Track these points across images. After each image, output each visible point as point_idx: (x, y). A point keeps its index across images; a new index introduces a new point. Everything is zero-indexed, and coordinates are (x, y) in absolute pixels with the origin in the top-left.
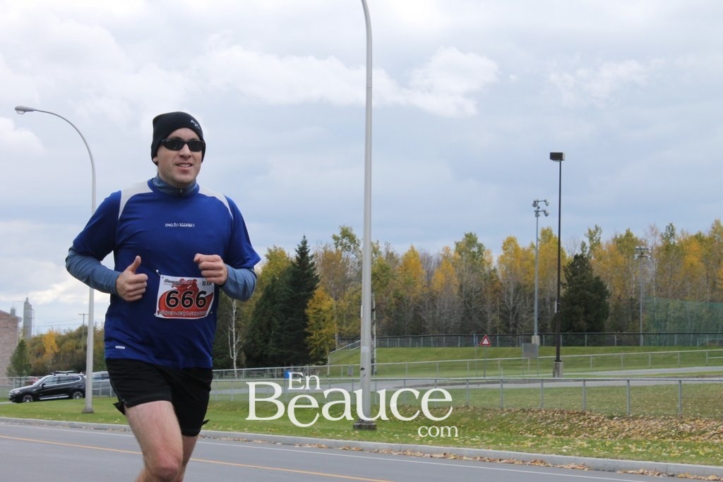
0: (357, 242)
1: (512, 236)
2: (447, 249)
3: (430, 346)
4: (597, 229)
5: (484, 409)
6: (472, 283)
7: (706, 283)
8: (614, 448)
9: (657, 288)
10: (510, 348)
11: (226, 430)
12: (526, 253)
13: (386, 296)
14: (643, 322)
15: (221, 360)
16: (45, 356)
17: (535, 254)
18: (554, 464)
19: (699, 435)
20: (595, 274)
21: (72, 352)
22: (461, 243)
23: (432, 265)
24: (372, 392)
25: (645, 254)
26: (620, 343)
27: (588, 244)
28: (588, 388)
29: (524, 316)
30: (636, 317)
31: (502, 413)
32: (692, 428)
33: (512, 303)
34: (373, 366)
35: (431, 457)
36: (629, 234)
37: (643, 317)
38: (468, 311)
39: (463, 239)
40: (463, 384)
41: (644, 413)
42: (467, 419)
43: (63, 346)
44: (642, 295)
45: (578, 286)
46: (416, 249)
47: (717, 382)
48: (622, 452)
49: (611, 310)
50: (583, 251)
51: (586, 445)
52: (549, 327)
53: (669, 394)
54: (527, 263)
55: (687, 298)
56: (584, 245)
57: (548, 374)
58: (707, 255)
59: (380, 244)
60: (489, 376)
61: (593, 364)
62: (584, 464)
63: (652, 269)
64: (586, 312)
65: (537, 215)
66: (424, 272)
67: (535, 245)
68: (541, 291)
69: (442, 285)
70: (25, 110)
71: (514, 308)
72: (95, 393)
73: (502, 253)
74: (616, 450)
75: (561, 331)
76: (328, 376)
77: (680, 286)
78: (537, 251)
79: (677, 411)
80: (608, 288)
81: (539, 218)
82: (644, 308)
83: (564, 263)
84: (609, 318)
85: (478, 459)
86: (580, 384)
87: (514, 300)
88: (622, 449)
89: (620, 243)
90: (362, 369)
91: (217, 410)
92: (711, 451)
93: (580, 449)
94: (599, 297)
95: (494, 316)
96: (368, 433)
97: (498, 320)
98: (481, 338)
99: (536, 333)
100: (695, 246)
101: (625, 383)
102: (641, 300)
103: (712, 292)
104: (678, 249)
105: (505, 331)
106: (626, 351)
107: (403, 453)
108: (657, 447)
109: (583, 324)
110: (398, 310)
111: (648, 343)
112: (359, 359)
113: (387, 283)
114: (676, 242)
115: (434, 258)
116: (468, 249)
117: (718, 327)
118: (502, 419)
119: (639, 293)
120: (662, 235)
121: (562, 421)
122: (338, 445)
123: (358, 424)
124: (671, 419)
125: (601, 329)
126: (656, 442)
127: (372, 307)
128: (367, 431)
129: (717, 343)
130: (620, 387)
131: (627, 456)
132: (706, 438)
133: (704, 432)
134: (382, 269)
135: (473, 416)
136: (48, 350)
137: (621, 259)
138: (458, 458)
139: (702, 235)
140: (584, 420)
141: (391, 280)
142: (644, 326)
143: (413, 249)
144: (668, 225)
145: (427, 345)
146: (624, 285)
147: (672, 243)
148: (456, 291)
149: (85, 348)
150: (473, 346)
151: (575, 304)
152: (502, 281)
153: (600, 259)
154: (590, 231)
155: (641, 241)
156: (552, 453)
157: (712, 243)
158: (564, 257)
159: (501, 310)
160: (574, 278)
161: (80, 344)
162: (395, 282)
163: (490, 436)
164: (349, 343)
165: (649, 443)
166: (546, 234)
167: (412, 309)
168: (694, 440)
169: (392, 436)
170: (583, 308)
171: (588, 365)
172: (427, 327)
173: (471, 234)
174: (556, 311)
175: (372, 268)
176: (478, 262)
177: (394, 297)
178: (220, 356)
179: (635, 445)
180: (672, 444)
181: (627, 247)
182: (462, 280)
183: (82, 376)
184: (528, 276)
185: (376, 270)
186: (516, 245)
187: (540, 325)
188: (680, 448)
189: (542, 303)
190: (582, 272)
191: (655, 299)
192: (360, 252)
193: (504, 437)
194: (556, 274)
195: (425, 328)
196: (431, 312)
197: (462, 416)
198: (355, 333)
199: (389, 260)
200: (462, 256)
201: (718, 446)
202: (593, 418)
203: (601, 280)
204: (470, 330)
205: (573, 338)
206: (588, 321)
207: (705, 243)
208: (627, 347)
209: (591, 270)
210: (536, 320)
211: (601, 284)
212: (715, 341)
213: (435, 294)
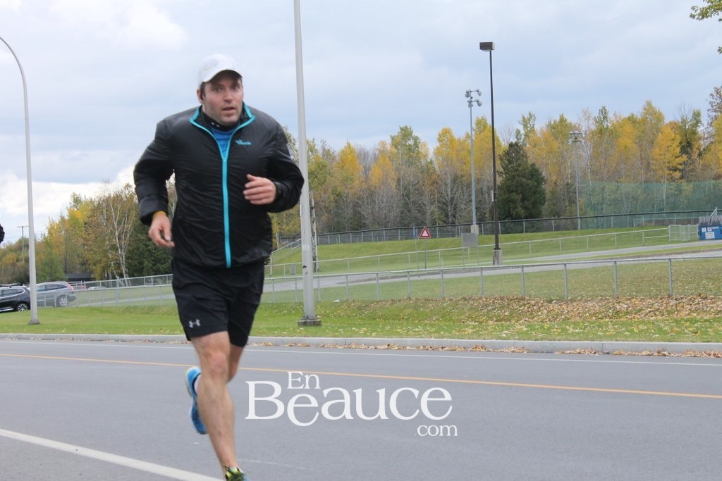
0: (293, 141)
1: (447, 127)
2: (383, 143)
3: (371, 241)
4: (531, 115)
5: (426, 300)
6: (409, 176)
7: (640, 165)
8: (552, 330)
9: (593, 172)
10: (450, 239)
11: (174, 334)
12: (461, 143)
13: (325, 193)
14: (580, 206)
15: (163, 266)
17: (470, 144)
18: (495, 349)
19: (636, 313)
20: (530, 162)
21: (13, 265)
22: (397, 137)
23: (369, 159)
24: (315, 290)
25: (579, 139)
26: (558, 228)
27: (522, 132)
28: (527, 273)
29: (463, 206)
30: (572, 202)
31: (444, 303)
32: (629, 307)
33: (449, 193)
34: (315, 264)
35: (376, 348)
36: (562, 120)
37: (581, 201)
38: (407, 204)
39: (398, 133)
40: (405, 276)
41: (582, 296)
42: (410, 310)
43: (4, 260)
44: (578, 180)
45: (514, 173)
46: (352, 144)
47: (651, 261)
48: (559, 334)
49: (548, 196)
50: (518, 139)
51: (525, 329)
52: (487, 215)
53: (605, 275)
54: (463, 153)
55: (622, 180)
56: (518, 132)
57: (488, 262)
58: (640, 137)
59: (316, 142)
60: (429, 267)
61: (532, 249)
62: (523, 348)
63: (586, 152)
64: (523, 200)
65: (470, 105)
66: (361, 167)
67: (470, 135)
68: (478, 181)
69: (379, 179)
71: (452, 198)
72: (40, 304)
73: (438, 145)
74: (554, 332)
75: (500, 219)
76: (271, 276)
77: (615, 168)
78: (472, 141)
79: (614, 292)
80: (544, 174)
81: (472, 108)
82: (580, 192)
83: (499, 152)
84: (546, 204)
85: (421, 348)
86: (519, 270)
87: (452, 190)
88: (559, 331)
89: (554, 128)
90: (304, 267)
91: (164, 314)
92: (646, 328)
93: (519, 333)
94: (536, 184)
95: (433, 208)
96: (312, 329)
97: (437, 213)
98: (420, 230)
99: (474, 222)
100: (628, 128)
101: (562, 267)
102: (577, 185)
103: (646, 173)
104: (612, 132)
105: (444, 222)
106: (564, 235)
107: (348, 346)
108: (594, 327)
109: (521, 211)
110: (337, 207)
111: (586, 227)
112: (301, 257)
113: (325, 181)
114: (609, 125)
115: (371, 153)
116: (403, 143)
117: (653, 207)
118: (444, 308)
119: (575, 177)
120: (595, 119)
121: (503, 307)
122: (284, 343)
123: (304, 321)
124: (608, 299)
125: (538, 215)
126: (594, 322)
127: (311, 205)
128: (312, 328)
129: (653, 223)
130: (558, 271)
131: (564, 337)
132: (642, 316)
133: (640, 310)
134: (319, 167)
135: (416, 308)
137: (556, 144)
138: (402, 348)
139: (635, 117)
140: (524, 305)
141: (329, 177)
142: (581, 209)
143: (349, 146)
144: (601, 108)
145: (367, 240)
146: (559, 171)
147: (605, 126)
148: (393, 185)
149: (27, 260)
150: (412, 238)
151: (513, 191)
152: (439, 173)
153: (535, 146)
154: (524, 118)
155: (574, 126)
156: (492, 338)
157: (644, 124)
158: (500, 145)
159: (439, 202)
160: (510, 166)
161: (20, 257)
162: (333, 179)
163: (432, 326)
164: (290, 242)
165: (587, 324)
166: (481, 124)
167: (352, 204)
168: (631, 319)
169: (337, 331)
170: (521, 195)
171: (527, 252)
172: (366, 222)
173: (406, 127)
174: (493, 200)
175: (309, 166)
176: (415, 155)
177: (333, 194)
178: (162, 261)
179: (572, 326)
180: (610, 323)
181: (561, 132)
182: (400, 173)
183: (25, 288)
184: (464, 167)
185: (313, 168)
186: (452, 136)
187: (479, 214)
188: (616, 326)
189: (480, 192)
190: (516, 161)
191: (590, 182)
192: (297, 151)
193: (447, 326)
194: (492, 164)
195: (365, 223)
196: (370, 207)
197: (405, 308)
198: (296, 232)
199: (326, 157)
200: (399, 149)
201: (653, 323)
202: (533, 302)
203: (536, 166)
204: (409, 223)
205: (512, 225)
206: (526, 208)
207: (637, 125)
208: (565, 232)
209: (526, 157)
210: (474, 210)
211: (537, 171)
212: (650, 221)
213: (373, 188)
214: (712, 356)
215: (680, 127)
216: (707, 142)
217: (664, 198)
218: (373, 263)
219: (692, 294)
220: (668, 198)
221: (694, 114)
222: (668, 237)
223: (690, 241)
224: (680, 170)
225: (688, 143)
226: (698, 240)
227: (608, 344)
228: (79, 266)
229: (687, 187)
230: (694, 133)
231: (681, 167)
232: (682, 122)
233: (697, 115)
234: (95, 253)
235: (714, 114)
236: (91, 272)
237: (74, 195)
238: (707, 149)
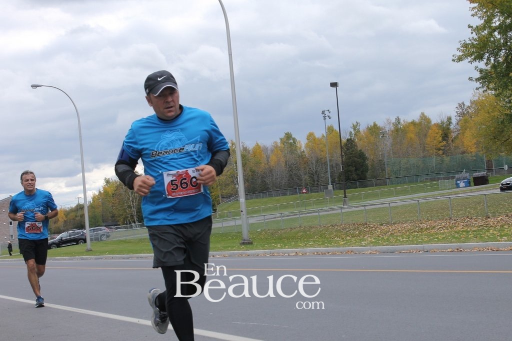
1: (312, 132)
2: (276, 143)
3: (272, 197)
4: (357, 123)
5: (310, 227)
6: (292, 160)
7: (420, 148)
9: (394, 153)
10: (317, 193)
12: (320, 140)
14: (388, 172)
16: (59, 222)
17: (325, 140)
18: (359, 252)
19: (432, 229)
20: (359, 149)
21: (74, 219)
22: (283, 138)
23: (269, 151)
25: (385, 135)
26: (376, 185)
27: (353, 132)
29: (322, 175)
30: (383, 170)
31: (321, 228)
32: (427, 226)
33: (314, 168)
36: (375, 125)
37: (388, 169)
38: (291, 175)
39: (284, 136)
42: (301, 234)
43: (68, 216)
44: (386, 157)
45: (350, 156)
46: (259, 144)
49: (370, 167)
50: (351, 137)
52: (336, 179)
54: (321, 146)
55: (410, 157)
56: (351, 133)
57: (340, 205)
58: (419, 132)
61: (363, 197)
62: (376, 250)
63: (389, 142)
64: (356, 170)
65: (324, 117)
66: (265, 156)
67: (325, 135)
68: (330, 160)
69: (275, 162)
70: (36, 86)
71: (316, 171)
73: (307, 142)
75: (343, 181)
77: (406, 150)
79: (418, 217)
80: (366, 155)
81: (326, 120)
82: (388, 165)
84: (369, 172)
87: (316, 167)
89: (371, 130)
90: (242, 211)
94: (362, 161)
95: (306, 176)
97: (308, 179)
98: (301, 189)
99: (330, 184)
100: (412, 128)
102: (385, 160)
103: (423, 152)
104: (403, 130)
105: (313, 184)
107: (272, 255)
109: (356, 177)
110: (252, 179)
111: (391, 183)
113: (245, 164)
114: (401, 126)
115: (269, 148)
116: (287, 141)
117: (428, 171)
118: (321, 231)
119: (384, 156)
120: (393, 124)
123: (243, 242)
124: (415, 222)
125: (365, 178)
128: (248, 245)
131: (399, 243)
132: (436, 230)
133: (434, 227)
135: (305, 232)
136: (60, 219)
137: (372, 139)
139: (415, 122)
140: (367, 227)
142: (388, 174)
143: (257, 145)
144: (396, 118)
145: (271, 196)
146: (375, 153)
147: (399, 127)
148: (283, 165)
149: (83, 216)
150: (297, 194)
151: (350, 165)
152: (308, 157)
153: (360, 140)
154: (353, 125)
155: (382, 128)
156: (357, 247)
157: (421, 125)
159: (309, 173)
160: (348, 152)
162: (250, 163)
166: (330, 129)
167: (260, 177)
168: (429, 232)
169: (264, 246)
170: (354, 168)
171: (361, 199)
172: (269, 186)
174: (341, 170)
176: (294, 148)
177: (250, 171)
181: (375, 132)
182: (286, 158)
183: (82, 232)
184: (322, 153)
186: (314, 137)
187: (332, 179)
189: (332, 167)
190: (351, 149)
191: (393, 159)
196: (271, 178)
197: (298, 232)
199: (245, 151)
200: (285, 145)
203: (363, 151)
204: (294, 186)
205: (350, 184)
206: (358, 175)
207: (417, 126)
208: (381, 187)
209: (357, 146)
210: (329, 177)
211: (363, 153)
212: (427, 179)
213: (272, 167)
214: (490, 250)
215: (440, 126)
216: (456, 133)
217: (434, 166)
218: (275, 209)
219: (463, 216)
220: (436, 166)
221: (448, 118)
222: (439, 187)
223: (451, 189)
224: (442, 150)
225: (445, 134)
226: (455, 188)
227: (427, 246)
228: (110, 218)
229: (447, 159)
230: (449, 129)
231: (443, 148)
232: (441, 123)
233: (449, 119)
234: (119, 210)
235: (459, 118)
236: (117, 222)
237: (106, 179)
238: (456, 137)
